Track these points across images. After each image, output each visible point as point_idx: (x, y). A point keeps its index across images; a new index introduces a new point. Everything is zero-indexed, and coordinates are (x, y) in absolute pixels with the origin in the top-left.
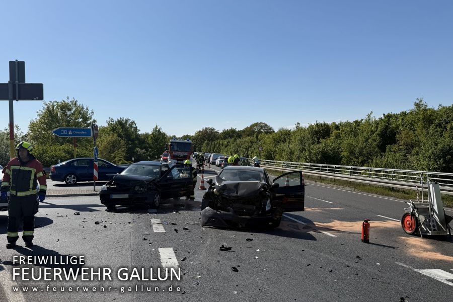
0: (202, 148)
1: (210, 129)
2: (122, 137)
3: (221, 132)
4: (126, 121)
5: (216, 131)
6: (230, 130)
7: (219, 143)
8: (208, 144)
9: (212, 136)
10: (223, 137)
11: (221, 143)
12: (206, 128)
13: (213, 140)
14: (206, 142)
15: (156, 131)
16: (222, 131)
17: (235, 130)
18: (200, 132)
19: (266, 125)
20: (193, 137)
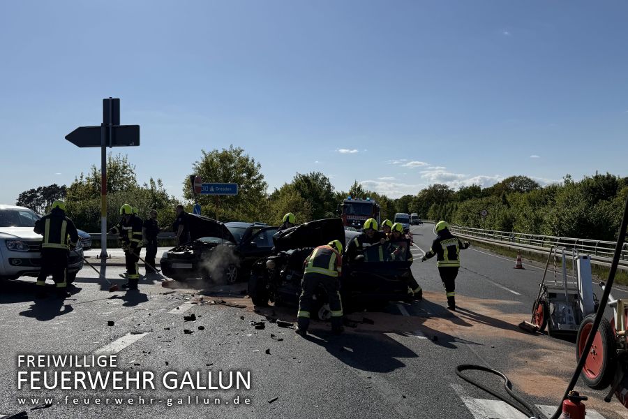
0: (429, 214)
1: (440, 186)
2: (306, 198)
3: (457, 190)
4: (317, 176)
5: (449, 189)
6: (471, 187)
7: (452, 206)
8: (436, 208)
9: (444, 196)
10: (459, 198)
11: (455, 206)
12: (435, 186)
13: (444, 202)
14: (434, 205)
15: (355, 189)
16: (459, 190)
17: (479, 188)
18: (426, 190)
19: (529, 180)
20: (415, 197)
